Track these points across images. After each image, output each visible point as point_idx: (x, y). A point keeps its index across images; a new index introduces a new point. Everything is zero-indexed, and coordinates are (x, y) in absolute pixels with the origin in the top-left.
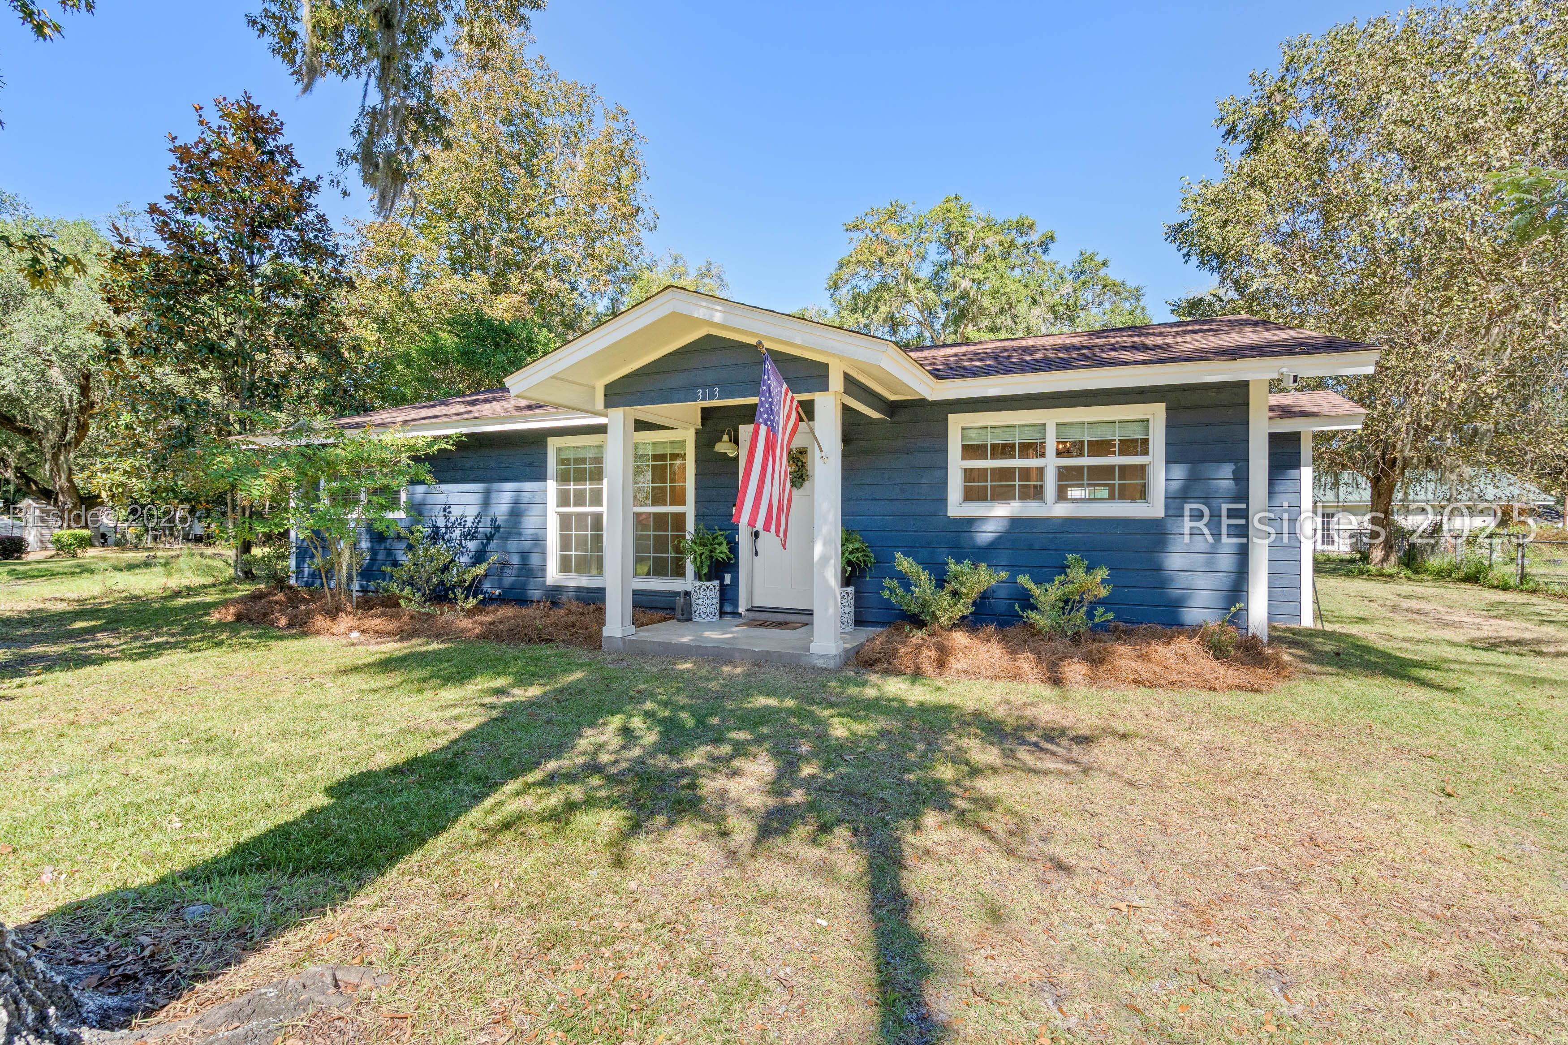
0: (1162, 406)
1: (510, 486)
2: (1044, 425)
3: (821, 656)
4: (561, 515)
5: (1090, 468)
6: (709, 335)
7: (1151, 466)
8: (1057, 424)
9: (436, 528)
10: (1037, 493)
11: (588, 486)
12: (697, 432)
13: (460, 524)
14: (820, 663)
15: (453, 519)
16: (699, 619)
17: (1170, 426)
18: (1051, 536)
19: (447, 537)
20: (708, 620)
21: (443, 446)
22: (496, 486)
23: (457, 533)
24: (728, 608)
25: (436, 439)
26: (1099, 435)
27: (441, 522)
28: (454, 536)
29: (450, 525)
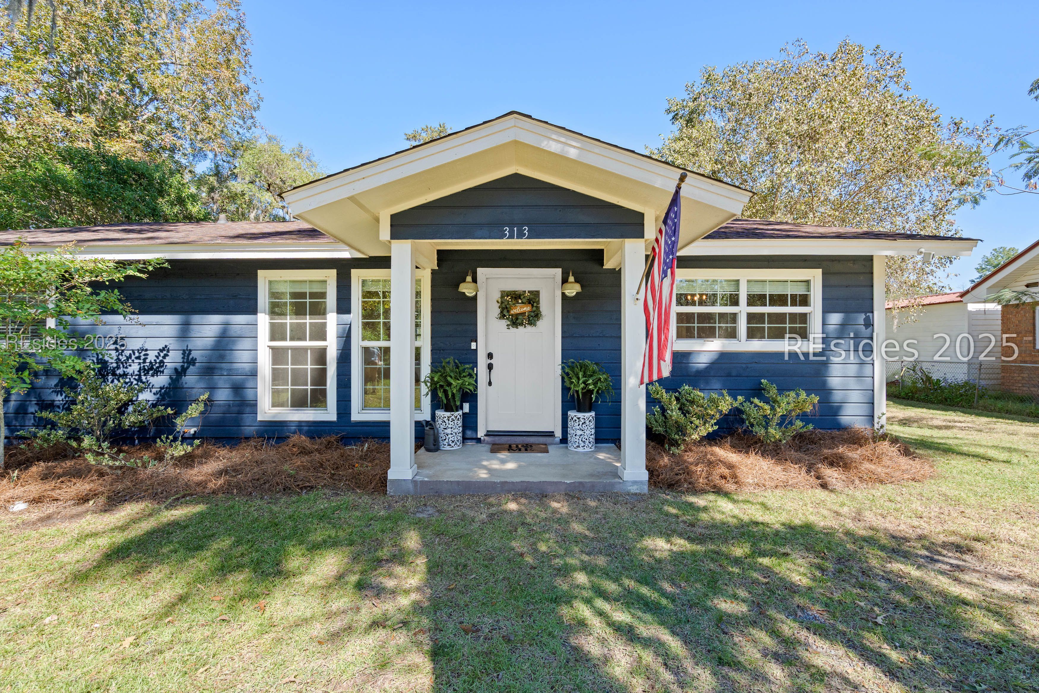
0: (820, 271)
1: (217, 319)
2: (738, 281)
3: (635, 483)
4: (272, 348)
5: (770, 315)
6: (516, 175)
7: (812, 315)
8: (748, 281)
9: (103, 363)
10: (732, 334)
11: (308, 320)
12: (433, 272)
13: (138, 358)
14: (634, 489)
15: (127, 353)
16: (448, 448)
17: (825, 286)
18: (744, 366)
19: (119, 372)
20: (456, 448)
21: (131, 272)
22: (196, 318)
23: (134, 368)
24: (469, 433)
25: (122, 264)
26: (778, 290)
27: (111, 357)
28: (130, 370)
29: (123, 358)
